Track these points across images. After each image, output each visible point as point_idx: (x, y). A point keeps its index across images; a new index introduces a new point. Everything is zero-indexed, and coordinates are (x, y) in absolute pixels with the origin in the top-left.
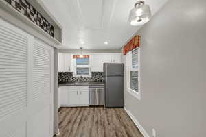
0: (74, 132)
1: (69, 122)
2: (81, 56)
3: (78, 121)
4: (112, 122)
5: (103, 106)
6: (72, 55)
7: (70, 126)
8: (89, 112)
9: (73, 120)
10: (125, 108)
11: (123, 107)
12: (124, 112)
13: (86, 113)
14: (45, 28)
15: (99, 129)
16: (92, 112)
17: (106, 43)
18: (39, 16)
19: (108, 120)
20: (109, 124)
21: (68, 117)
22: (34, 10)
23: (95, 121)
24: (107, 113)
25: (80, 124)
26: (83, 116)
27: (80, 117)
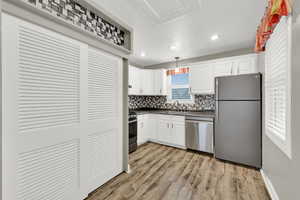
0: (148, 177)
1: (148, 162)
2: (177, 70)
3: (160, 164)
4: (216, 187)
5: (211, 155)
6: (165, 71)
7: (146, 168)
8: (182, 158)
9: (154, 161)
10: (262, 171)
11: (258, 169)
12: (257, 179)
13: (176, 158)
14: (109, 35)
15: (184, 189)
16: (186, 158)
17: (215, 38)
18: (100, 21)
19: (209, 182)
20: (207, 188)
21: (151, 155)
22: (93, 15)
23: (184, 174)
24: (213, 168)
25: (159, 169)
26: (169, 160)
27: (165, 160)
